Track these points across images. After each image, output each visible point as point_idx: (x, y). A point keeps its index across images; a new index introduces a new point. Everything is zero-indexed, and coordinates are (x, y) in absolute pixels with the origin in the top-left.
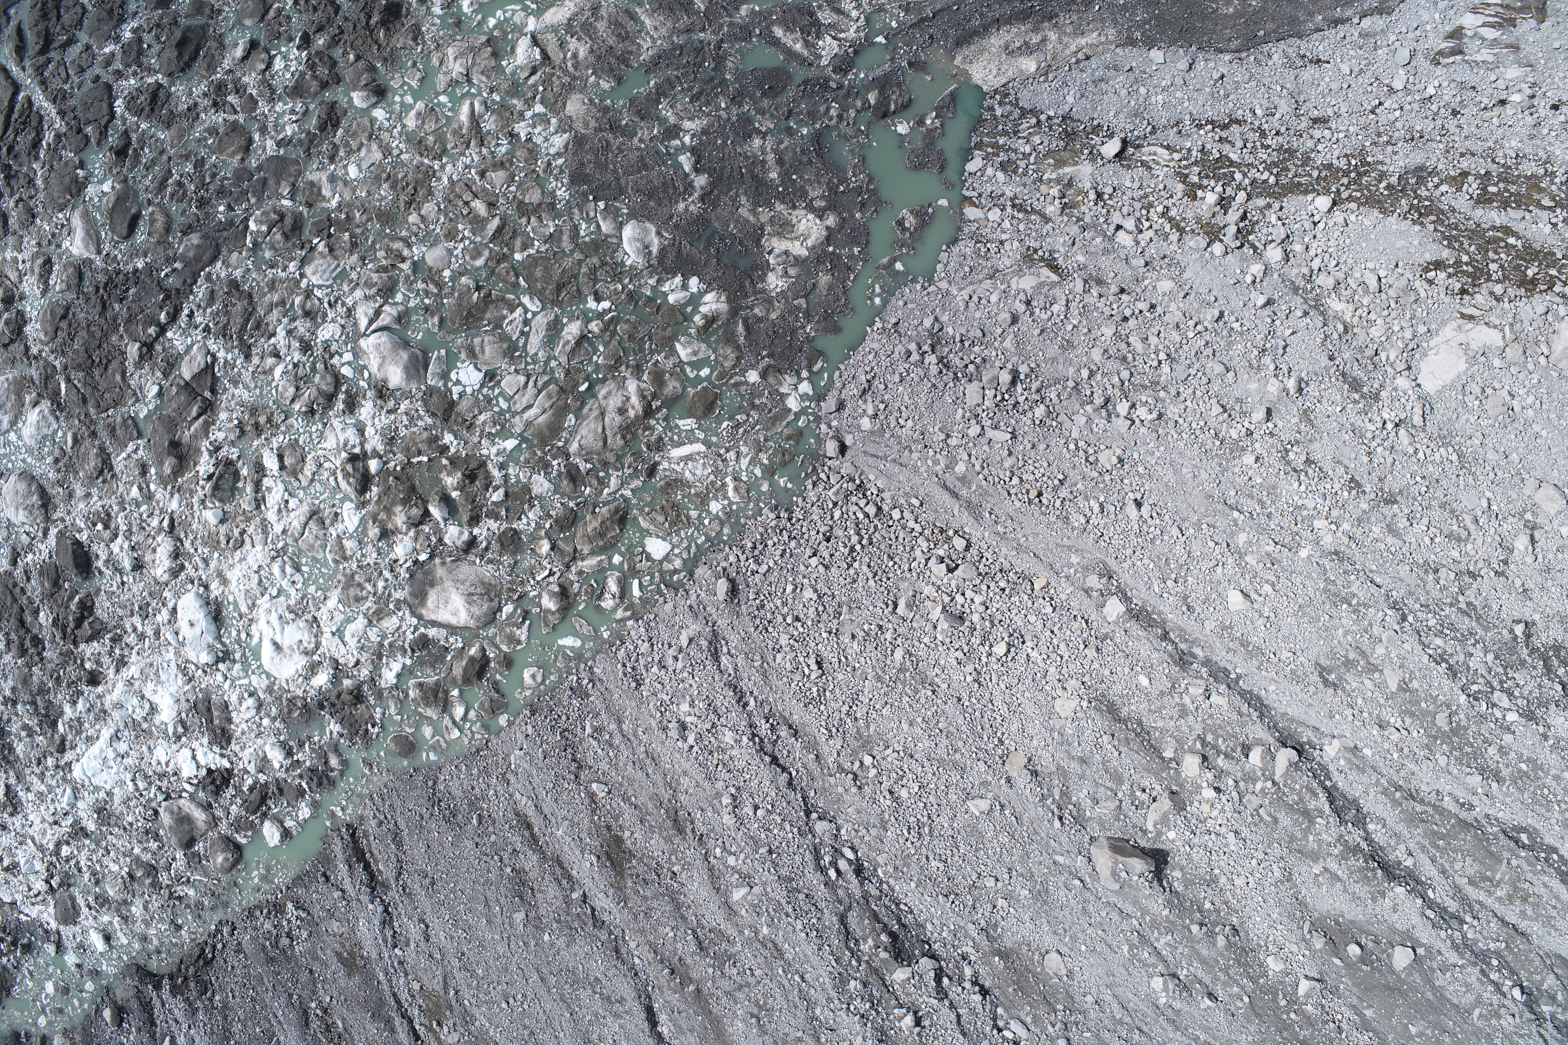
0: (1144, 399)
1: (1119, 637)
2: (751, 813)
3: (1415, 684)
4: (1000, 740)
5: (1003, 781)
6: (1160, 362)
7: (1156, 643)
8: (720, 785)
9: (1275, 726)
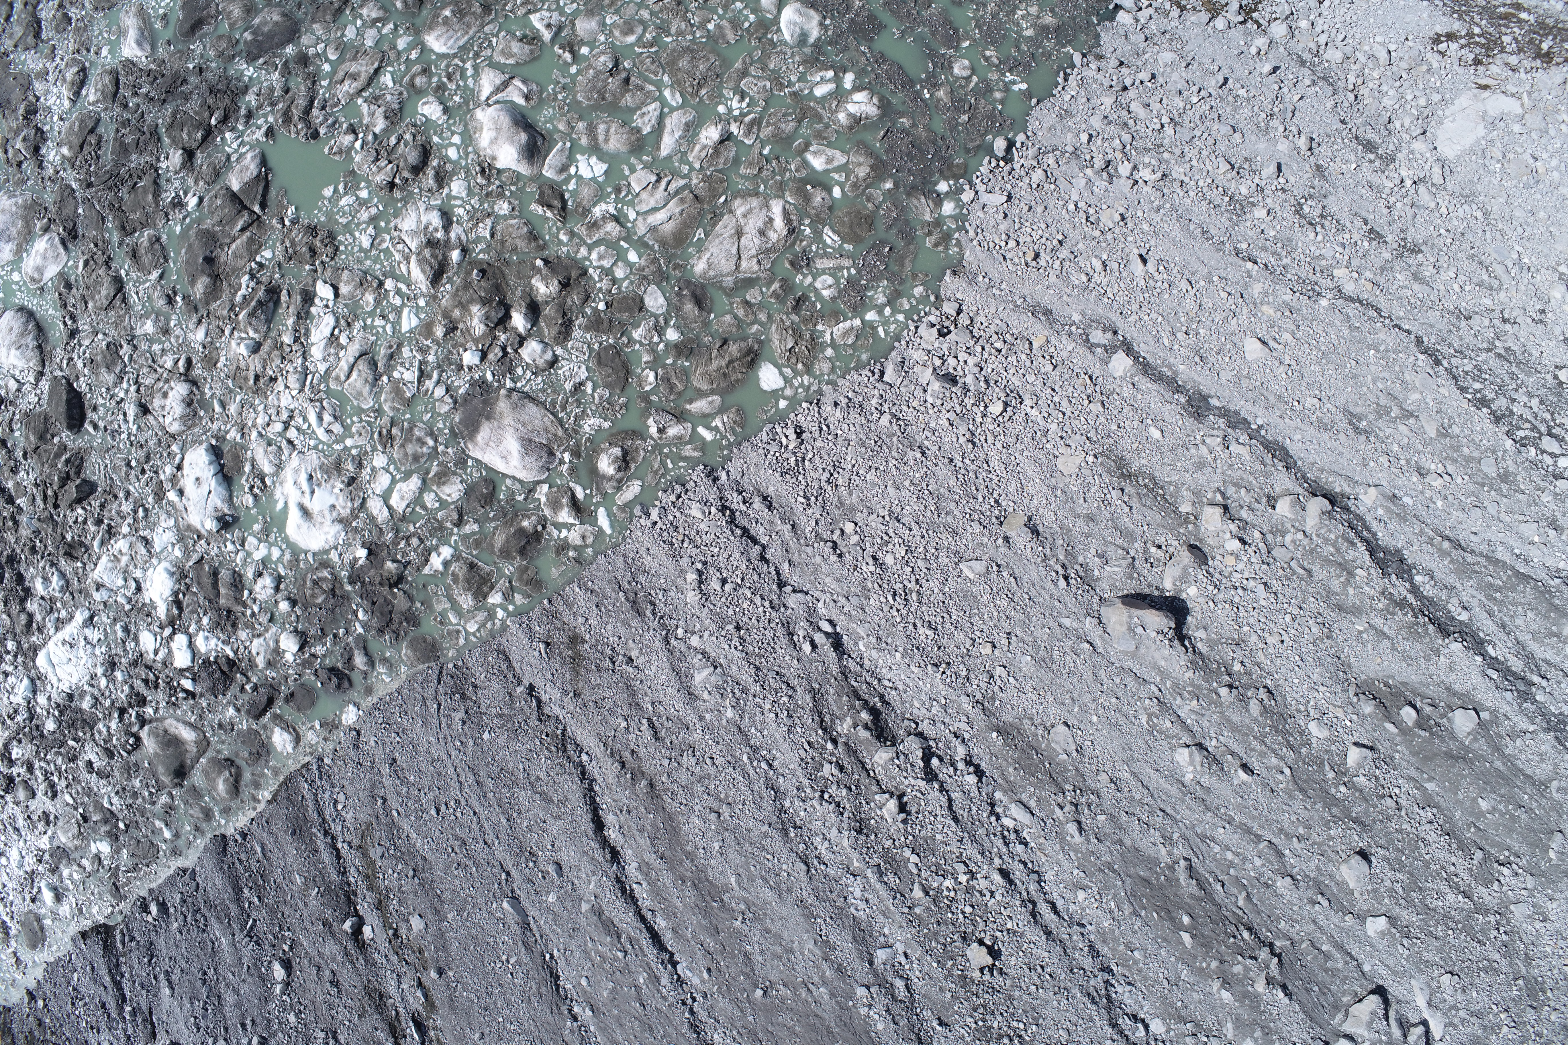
0: (1147, 160)
1: (1127, 391)
2: (718, 588)
3: (1455, 430)
4: (996, 501)
5: (1000, 541)
6: (1162, 126)
7: (1168, 395)
8: (685, 561)
9: (1303, 477)
